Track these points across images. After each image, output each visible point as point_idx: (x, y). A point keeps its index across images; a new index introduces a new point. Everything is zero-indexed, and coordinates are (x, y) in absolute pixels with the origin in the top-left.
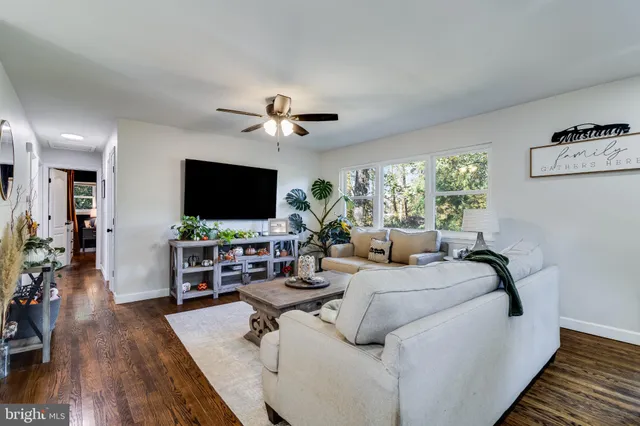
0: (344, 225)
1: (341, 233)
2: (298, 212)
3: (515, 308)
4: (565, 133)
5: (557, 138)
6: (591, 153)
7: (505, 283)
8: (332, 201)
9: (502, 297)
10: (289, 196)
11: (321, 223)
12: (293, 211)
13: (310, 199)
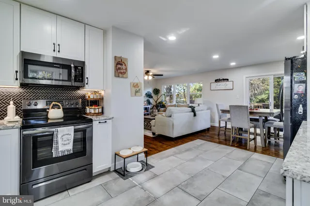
0: (164, 103)
1: (163, 105)
2: (149, 99)
3: (195, 115)
4: (217, 80)
5: (216, 81)
6: (222, 85)
7: (193, 111)
8: (160, 95)
9: (193, 113)
10: (146, 94)
11: (156, 102)
12: (147, 98)
13: (153, 95)
